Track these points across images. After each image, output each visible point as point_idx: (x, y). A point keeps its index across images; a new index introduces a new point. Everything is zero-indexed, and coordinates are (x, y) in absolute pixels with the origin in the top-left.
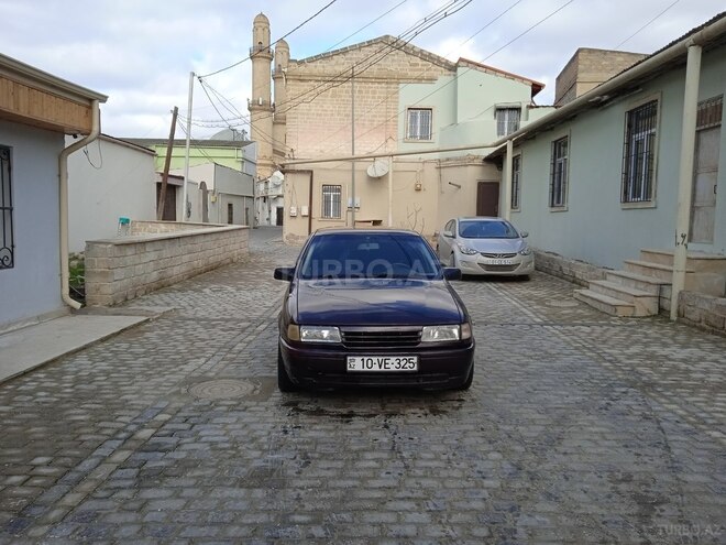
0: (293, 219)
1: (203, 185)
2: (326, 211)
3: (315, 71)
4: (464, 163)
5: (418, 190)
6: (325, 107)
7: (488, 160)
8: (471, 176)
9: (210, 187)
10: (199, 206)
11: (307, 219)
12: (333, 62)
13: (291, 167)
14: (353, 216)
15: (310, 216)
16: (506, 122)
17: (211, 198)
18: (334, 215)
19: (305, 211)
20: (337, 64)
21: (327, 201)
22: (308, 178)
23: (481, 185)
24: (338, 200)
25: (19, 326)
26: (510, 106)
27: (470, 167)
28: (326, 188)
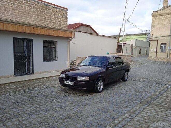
0: (152, 53)
1: (132, 45)
2: (161, 50)
3: (160, 13)
6: (163, 22)
9: (134, 45)
10: (130, 50)
11: (156, 53)
12: (166, 10)
13: (152, 39)
14: (169, 52)
15: (156, 52)
17: (134, 48)
18: (164, 51)
19: (155, 50)
20: (167, 10)
21: (162, 48)
22: (156, 42)
24: (165, 47)
25: (57, 71)
28: (162, 44)
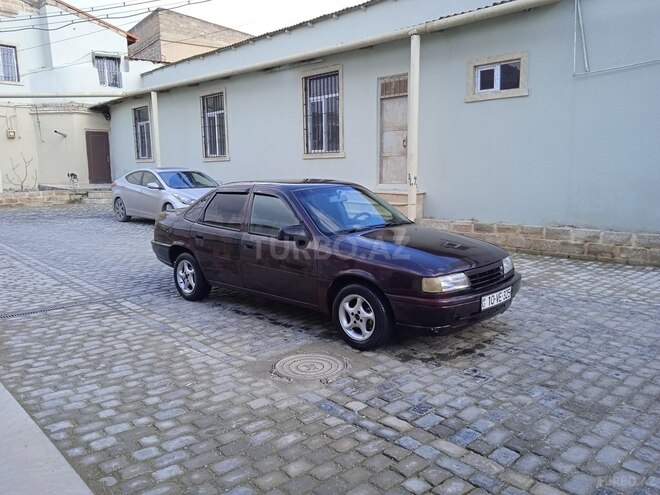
4: (69, 110)
5: (12, 138)
7: (95, 109)
8: (79, 125)
16: (106, 71)
23: (90, 135)
26: (109, 55)
27: (75, 116)
